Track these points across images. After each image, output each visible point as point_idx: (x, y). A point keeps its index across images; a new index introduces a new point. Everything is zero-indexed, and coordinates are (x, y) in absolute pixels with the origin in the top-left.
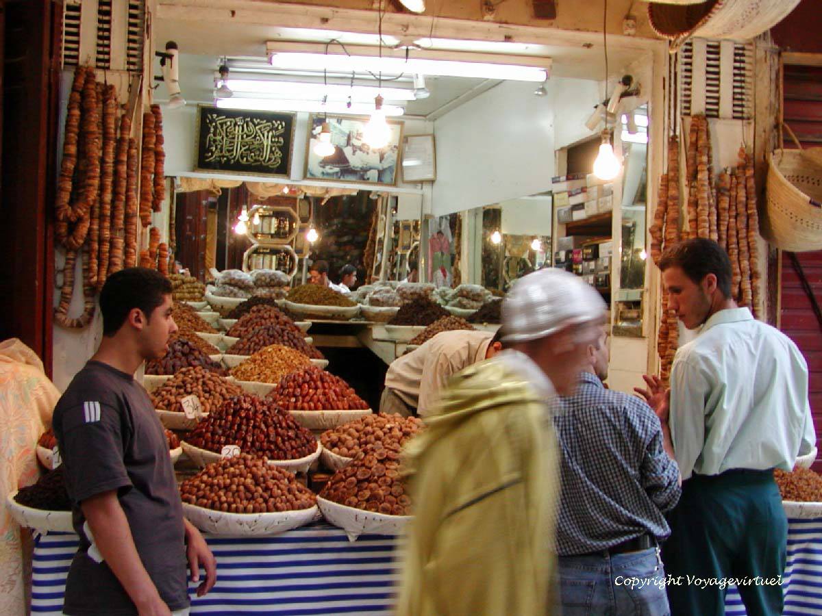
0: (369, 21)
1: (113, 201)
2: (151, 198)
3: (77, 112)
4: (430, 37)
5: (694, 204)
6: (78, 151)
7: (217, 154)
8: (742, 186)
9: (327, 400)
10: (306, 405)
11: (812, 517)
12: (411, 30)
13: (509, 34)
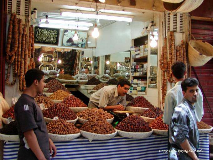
0: (88, 4)
1: (21, 51)
2: (31, 50)
3: (12, 26)
4: (104, 9)
5: (171, 54)
6: (12, 36)
7: (39, 39)
8: (182, 50)
9: (77, 104)
10: (71, 106)
11: (204, 133)
12: (99, 7)
13: (124, 9)
